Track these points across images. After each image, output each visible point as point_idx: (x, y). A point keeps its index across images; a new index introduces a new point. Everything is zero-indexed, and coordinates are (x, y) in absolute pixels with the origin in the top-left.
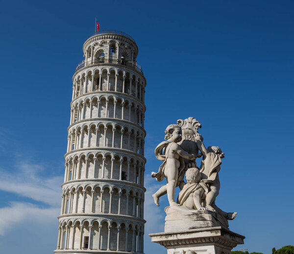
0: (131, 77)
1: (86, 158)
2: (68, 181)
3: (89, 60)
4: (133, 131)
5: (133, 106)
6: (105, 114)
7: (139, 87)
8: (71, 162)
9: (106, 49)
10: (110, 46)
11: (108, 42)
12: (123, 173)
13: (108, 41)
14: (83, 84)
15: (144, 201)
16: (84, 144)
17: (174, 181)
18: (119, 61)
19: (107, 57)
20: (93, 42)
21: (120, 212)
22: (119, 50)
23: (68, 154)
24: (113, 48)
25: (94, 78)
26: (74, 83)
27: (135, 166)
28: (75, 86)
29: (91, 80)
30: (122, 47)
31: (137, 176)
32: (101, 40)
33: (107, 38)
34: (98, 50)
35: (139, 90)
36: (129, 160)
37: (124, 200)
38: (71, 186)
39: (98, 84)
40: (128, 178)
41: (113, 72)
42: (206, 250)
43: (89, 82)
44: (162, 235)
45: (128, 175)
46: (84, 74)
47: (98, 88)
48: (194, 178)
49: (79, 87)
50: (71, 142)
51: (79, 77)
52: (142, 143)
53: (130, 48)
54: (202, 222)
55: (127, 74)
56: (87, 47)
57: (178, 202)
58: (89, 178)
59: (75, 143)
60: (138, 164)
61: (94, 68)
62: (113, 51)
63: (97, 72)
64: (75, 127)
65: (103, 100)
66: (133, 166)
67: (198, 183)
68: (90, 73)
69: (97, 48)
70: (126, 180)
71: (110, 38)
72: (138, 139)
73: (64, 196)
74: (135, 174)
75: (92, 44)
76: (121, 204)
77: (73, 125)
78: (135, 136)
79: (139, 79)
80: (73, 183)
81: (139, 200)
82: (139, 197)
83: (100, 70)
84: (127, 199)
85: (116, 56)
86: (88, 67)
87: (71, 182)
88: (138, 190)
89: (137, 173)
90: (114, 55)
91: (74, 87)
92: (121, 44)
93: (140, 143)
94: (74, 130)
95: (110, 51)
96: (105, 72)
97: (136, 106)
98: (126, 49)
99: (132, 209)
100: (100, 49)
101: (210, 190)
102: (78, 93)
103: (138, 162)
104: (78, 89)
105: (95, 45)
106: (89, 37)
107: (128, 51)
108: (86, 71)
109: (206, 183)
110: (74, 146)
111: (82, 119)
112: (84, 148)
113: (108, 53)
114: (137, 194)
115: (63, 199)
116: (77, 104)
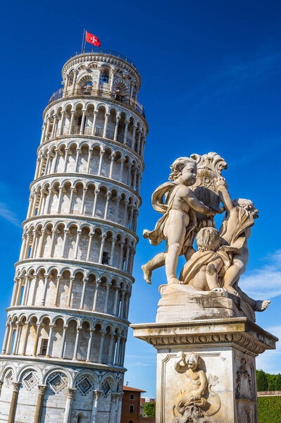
0: (128, 119)
1: (54, 229)
2: (24, 259)
3: (70, 89)
4: (123, 196)
5: (127, 161)
6: (85, 169)
7: (137, 135)
8: (31, 232)
9: (96, 75)
10: (101, 72)
11: (99, 66)
12: (105, 254)
13: (100, 64)
14: (57, 122)
15: (130, 296)
16: (52, 209)
17: (178, 245)
18: (112, 95)
19: (96, 87)
20: (78, 64)
21: (96, 308)
22: (114, 79)
23: (28, 221)
24: (105, 77)
25: (75, 116)
26: (45, 121)
27: (122, 246)
28: (46, 124)
29: (69, 118)
30: (118, 75)
31: (124, 261)
32: (89, 62)
33: (98, 60)
34: (83, 76)
35: (137, 139)
36: (114, 236)
37: (103, 293)
38: (28, 267)
39: (79, 124)
40: (111, 261)
41: (102, 110)
42: (218, 355)
43: (67, 121)
44: (150, 327)
45: (112, 257)
46: (60, 109)
47: (79, 130)
48: (210, 243)
49: (51, 127)
50: (34, 204)
51: (53, 112)
52: (134, 215)
53: (130, 78)
54: (216, 311)
55: (123, 115)
56: (68, 72)
57: (181, 279)
58: (54, 258)
59: (39, 207)
60: (126, 243)
61: (76, 101)
62: (105, 80)
63: (79, 107)
64: (41, 183)
65: (85, 148)
66: (120, 245)
67: (215, 251)
68: (69, 107)
69: (83, 73)
70: (107, 264)
71: (102, 61)
72: (129, 208)
73: (18, 280)
74: (122, 257)
75: (75, 67)
76: (97, 297)
77: (39, 180)
78: (127, 204)
79: (138, 124)
80: (31, 263)
81: (124, 293)
82: (125, 289)
83: (84, 104)
84: (108, 291)
85: (108, 87)
86: (68, 99)
87: (30, 261)
88: (124, 279)
89: (125, 256)
90: (105, 84)
91: (44, 127)
92: (118, 71)
93: (132, 215)
94: (40, 188)
95: (100, 79)
96: (91, 108)
97: (131, 160)
98: (124, 78)
99: (113, 306)
100: (86, 74)
101: (232, 264)
102: (49, 135)
103: (126, 240)
104: (50, 130)
105: (79, 69)
106: (72, 56)
107: (127, 83)
108: (63, 105)
109: (227, 252)
110: (38, 211)
111: (52, 172)
112: (52, 214)
113: (98, 82)
114: (121, 284)
115: (16, 284)
116: (47, 150)
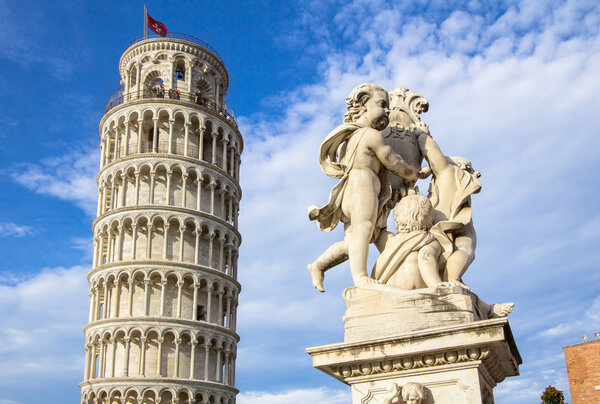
0: (215, 130)
1: (130, 280)
2: (95, 321)
3: (132, 91)
4: (217, 233)
5: (218, 187)
6: (164, 199)
7: (229, 152)
8: (100, 287)
9: (166, 71)
10: (174, 65)
11: (170, 56)
12: (200, 308)
13: (170, 54)
14: (120, 139)
15: (235, 358)
16: (125, 255)
18: (191, 98)
20: (140, 55)
21: (194, 375)
22: (192, 75)
23: (95, 271)
24: (179, 71)
25: (143, 128)
26: (103, 136)
27: (221, 296)
28: (105, 141)
29: (137, 131)
30: (197, 69)
31: (224, 315)
32: (156, 52)
33: (168, 48)
34: (150, 71)
35: (229, 158)
36: (210, 285)
37: (201, 356)
38: (101, 330)
39: (151, 139)
40: (208, 316)
41: (180, 119)
43: (134, 134)
45: (209, 312)
46: (122, 119)
47: (151, 147)
49: (112, 145)
50: (100, 250)
51: (113, 123)
52: (233, 257)
53: (214, 74)
55: (208, 124)
56: (128, 65)
58: (135, 316)
59: (107, 253)
60: (226, 293)
61: (143, 106)
62: (180, 77)
63: (148, 116)
64: (107, 220)
65: (161, 171)
66: (217, 296)
68: (134, 116)
69: (148, 67)
70: (204, 319)
71: (173, 49)
72: (226, 249)
73: (90, 348)
74: (220, 310)
75: (138, 58)
76: (195, 362)
77: (103, 216)
78: (222, 243)
79: (230, 137)
80: (105, 325)
81: (227, 355)
82: (228, 349)
83: (154, 112)
84: (207, 354)
85: (185, 87)
86: (131, 104)
87: (102, 323)
88: (226, 338)
89: (225, 310)
90: (180, 83)
91: (102, 145)
92: (197, 64)
93: (231, 256)
94: (106, 227)
95: (174, 76)
96: (164, 117)
97: (224, 187)
98: (206, 74)
99: (215, 371)
100: (154, 69)
102: (111, 157)
103: (226, 289)
104: (112, 150)
105: (143, 61)
106: (131, 44)
107: (210, 81)
108: (126, 113)
110: (107, 258)
111: (120, 205)
112: (125, 260)
113: (171, 80)
114: (224, 344)
115: (88, 353)
116: (110, 176)
